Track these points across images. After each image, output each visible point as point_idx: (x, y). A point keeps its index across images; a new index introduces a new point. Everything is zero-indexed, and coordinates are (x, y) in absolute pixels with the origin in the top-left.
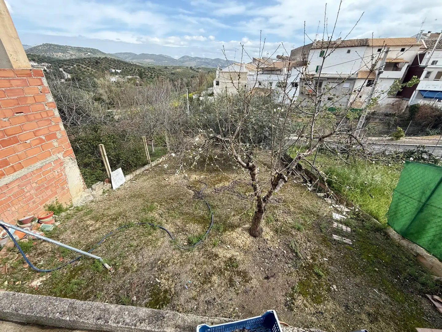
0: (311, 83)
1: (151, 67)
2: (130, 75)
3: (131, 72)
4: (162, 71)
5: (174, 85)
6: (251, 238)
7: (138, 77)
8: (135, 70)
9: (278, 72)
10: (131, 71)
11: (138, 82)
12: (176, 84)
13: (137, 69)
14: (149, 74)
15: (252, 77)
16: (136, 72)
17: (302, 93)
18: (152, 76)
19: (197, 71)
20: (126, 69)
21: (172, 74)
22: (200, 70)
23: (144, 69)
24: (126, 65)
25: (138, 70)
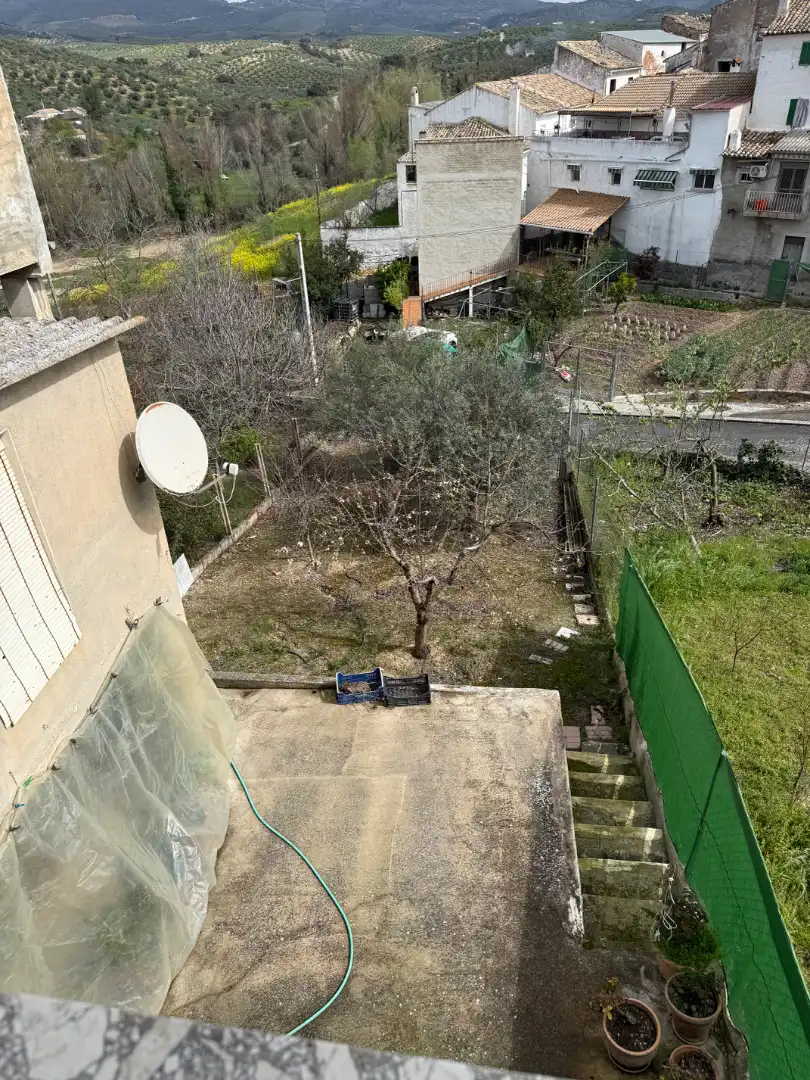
0: (762, 174)
1: (131, 59)
2: (48, 106)
3: (46, 90)
4: (179, 73)
5: (238, 145)
6: (414, 660)
7: (79, 111)
8: (64, 76)
9: (645, 127)
10: (47, 84)
11: (84, 137)
12: (246, 138)
13: (70, 73)
14: (123, 92)
15: (544, 147)
16: (70, 86)
17: (731, 211)
18: (136, 98)
19: (331, 59)
20: (27, 75)
21: (222, 79)
22: (346, 51)
23: (102, 69)
24: (27, 57)
25: (77, 75)
